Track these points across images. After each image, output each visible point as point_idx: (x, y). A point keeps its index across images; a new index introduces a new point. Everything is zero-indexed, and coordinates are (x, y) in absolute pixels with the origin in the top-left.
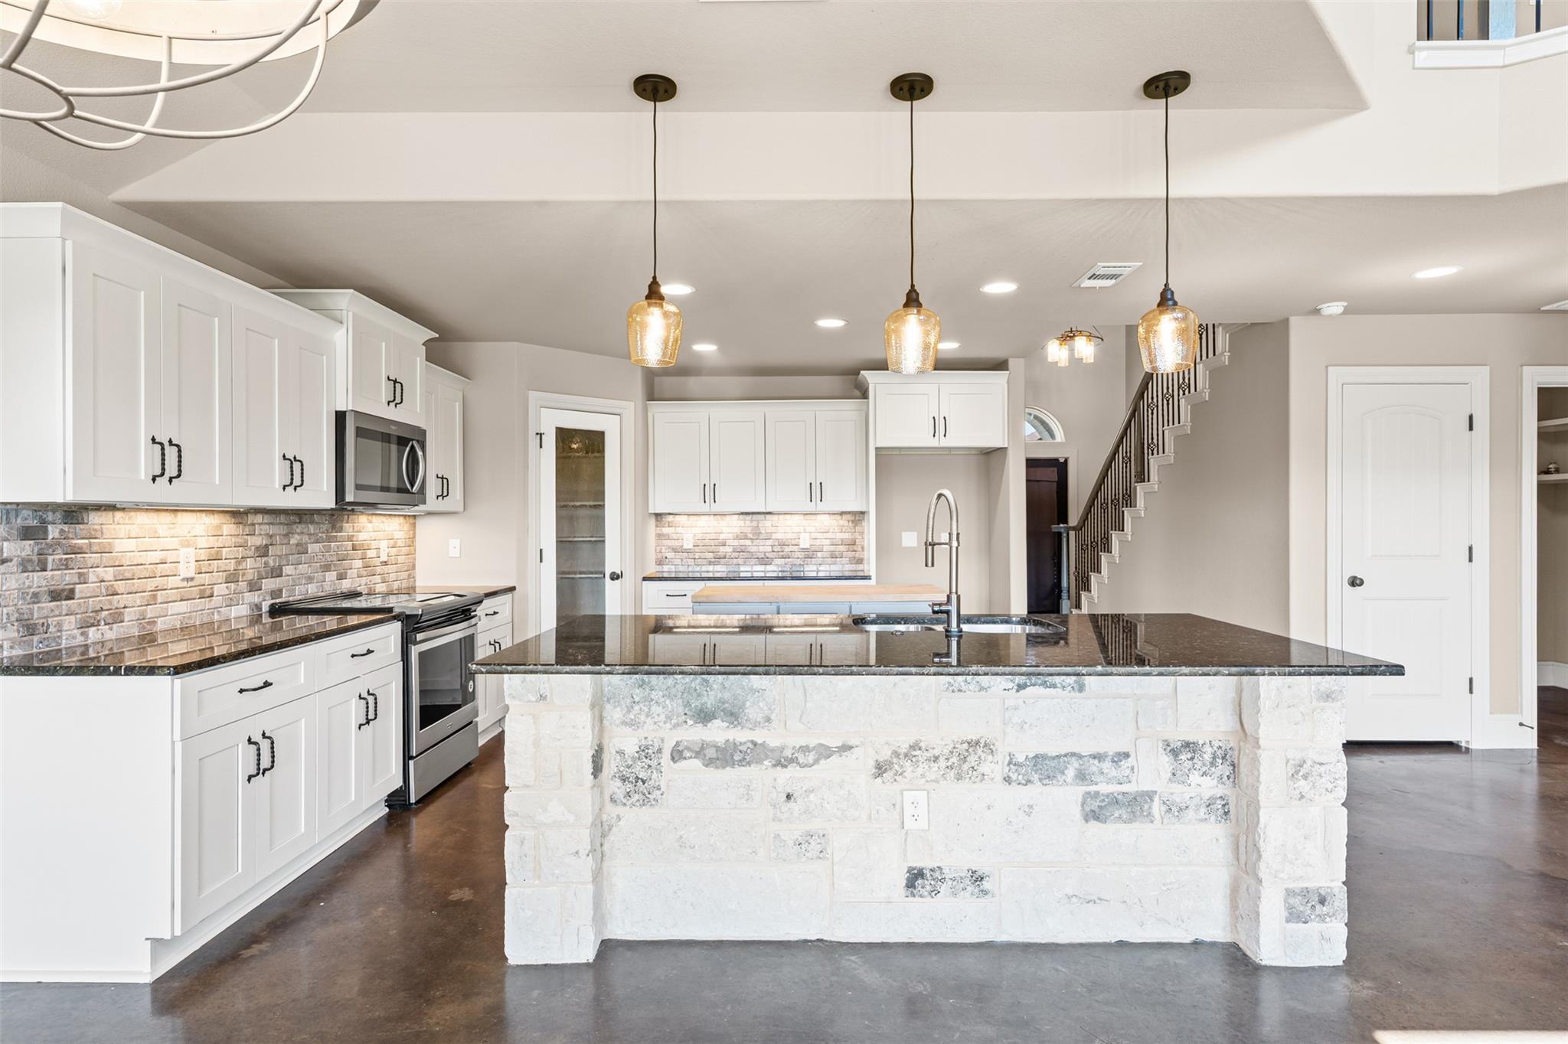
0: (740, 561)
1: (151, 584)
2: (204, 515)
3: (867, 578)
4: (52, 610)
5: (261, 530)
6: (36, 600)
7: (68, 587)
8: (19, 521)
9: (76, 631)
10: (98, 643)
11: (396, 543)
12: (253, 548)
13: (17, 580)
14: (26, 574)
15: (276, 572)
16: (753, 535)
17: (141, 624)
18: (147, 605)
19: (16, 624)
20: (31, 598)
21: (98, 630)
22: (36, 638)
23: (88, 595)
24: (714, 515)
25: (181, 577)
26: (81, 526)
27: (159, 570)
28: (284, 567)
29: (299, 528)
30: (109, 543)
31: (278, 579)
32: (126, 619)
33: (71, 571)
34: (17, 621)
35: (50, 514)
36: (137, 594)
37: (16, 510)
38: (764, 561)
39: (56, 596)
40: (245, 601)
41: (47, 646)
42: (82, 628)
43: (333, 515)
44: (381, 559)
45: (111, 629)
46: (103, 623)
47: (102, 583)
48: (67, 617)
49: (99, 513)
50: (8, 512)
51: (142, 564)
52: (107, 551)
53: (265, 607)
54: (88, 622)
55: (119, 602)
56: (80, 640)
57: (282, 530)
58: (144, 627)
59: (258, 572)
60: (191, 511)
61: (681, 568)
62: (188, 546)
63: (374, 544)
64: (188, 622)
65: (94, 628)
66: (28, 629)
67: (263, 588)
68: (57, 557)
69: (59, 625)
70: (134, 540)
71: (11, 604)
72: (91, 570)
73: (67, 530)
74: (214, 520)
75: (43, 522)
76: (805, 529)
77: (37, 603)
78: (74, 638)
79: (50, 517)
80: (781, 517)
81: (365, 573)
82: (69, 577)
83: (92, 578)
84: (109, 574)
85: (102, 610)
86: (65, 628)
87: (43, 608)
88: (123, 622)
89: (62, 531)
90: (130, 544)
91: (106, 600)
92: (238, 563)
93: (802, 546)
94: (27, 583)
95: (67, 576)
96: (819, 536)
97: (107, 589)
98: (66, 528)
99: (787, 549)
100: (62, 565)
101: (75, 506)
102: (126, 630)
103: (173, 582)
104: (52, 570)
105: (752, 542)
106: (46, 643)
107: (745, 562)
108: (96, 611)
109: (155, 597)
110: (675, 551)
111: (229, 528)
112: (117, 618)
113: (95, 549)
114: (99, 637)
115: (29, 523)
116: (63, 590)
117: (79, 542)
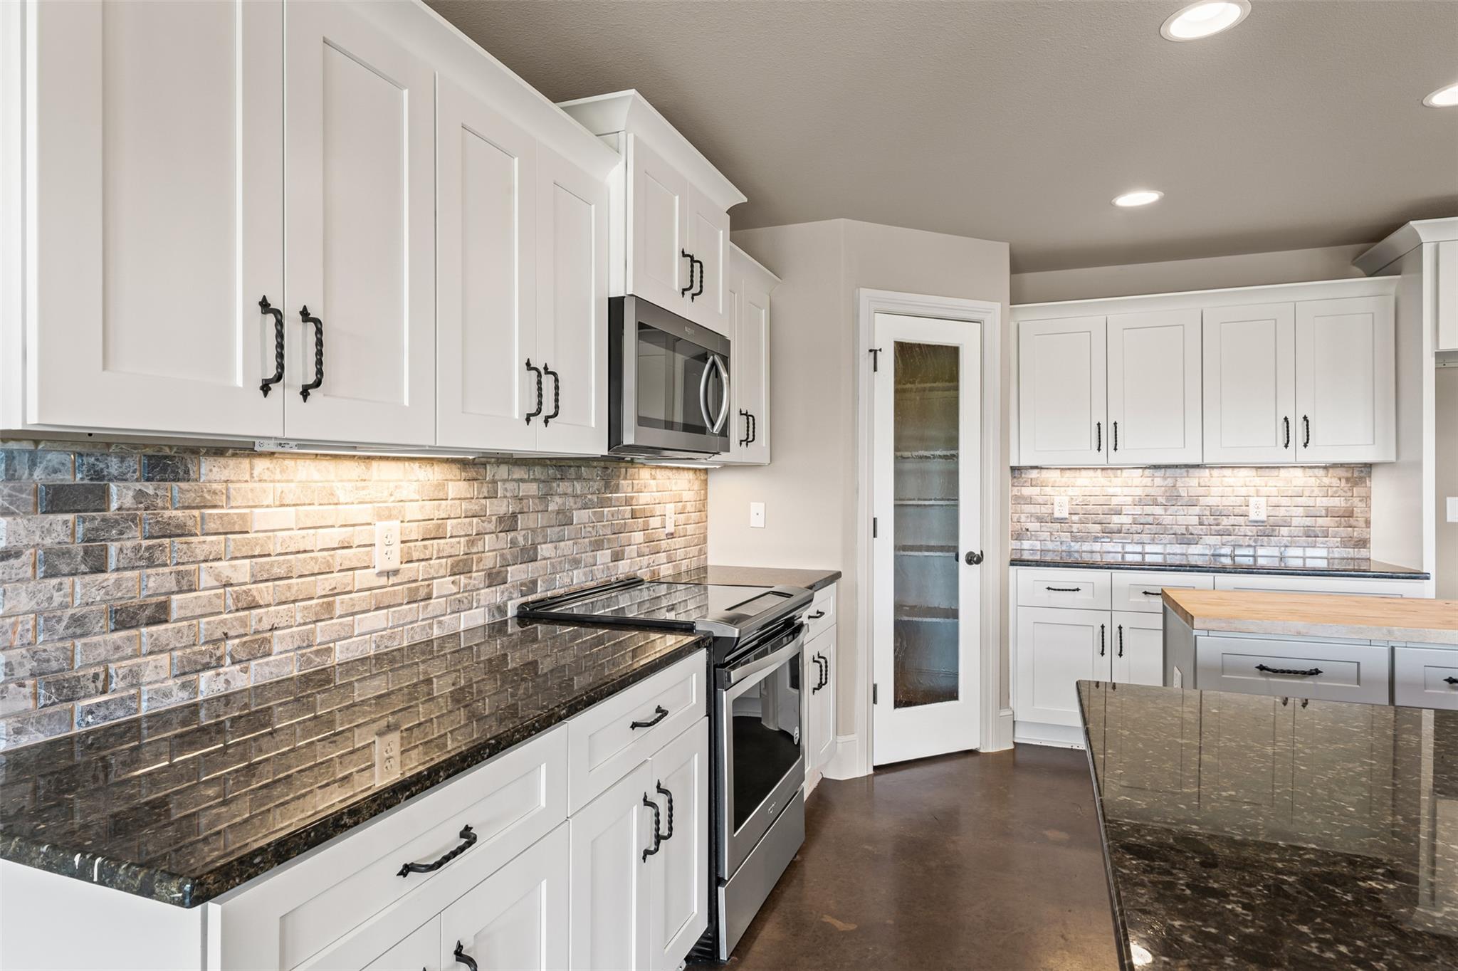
0: (1145, 538)
1: (323, 584)
2: (416, 465)
3: (1426, 577)
4: (117, 648)
5: (506, 489)
6: (79, 631)
7: (154, 600)
8: (38, 474)
9: (170, 682)
10: (218, 698)
11: (684, 507)
12: (494, 518)
13: (33, 595)
14: (55, 581)
15: (529, 555)
16: (1167, 500)
17: (303, 655)
18: (315, 622)
19: (29, 682)
20: (67, 628)
21: (218, 675)
22: (78, 706)
23: (198, 612)
24: (1103, 469)
25: (377, 570)
26: (183, 485)
27: (338, 560)
28: (539, 547)
29: (564, 487)
30: (242, 516)
31: (530, 564)
32: (276, 648)
33: (161, 570)
34: (33, 675)
35: (112, 458)
36: (297, 604)
37: (30, 452)
38: (1186, 538)
39: (124, 618)
40: (482, 603)
41: (105, 718)
42: (184, 674)
43: (608, 466)
44: (667, 530)
45: (245, 671)
46: (228, 660)
47: (229, 589)
48: (150, 658)
49: (222, 461)
50: (10, 457)
51: (305, 551)
52: (237, 529)
53: (512, 611)
54: (196, 662)
55: (260, 620)
56: (179, 697)
57: (533, 489)
58: (309, 661)
59: (502, 556)
60: (394, 459)
61: (1050, 546)
62: (389, 517)
63: (658, 510)
64: (389, 644)
65: (212, 672)
66: (59, 689)
67: (509, 579)
68: (129, 544)
69: (134, 674)
70: (293, 509)
71: (17, 642)
72: (203, 565)
73: (151, 492)
74: (435, 474)
75: (98, 475)
76: (1257, 491)
77: (82, 636)
78: (167, 695)
79: (112, 463)
80: (1215, 472)
81: (647, 551)
82: (157, 581)
83: (206, 580)
84: (242, 571)
85: (226, 636)
86: (145, 679)
87: (96, 645)
88: (269, 655)
89: (140, 495)
90: (286, 517)
91: (236, 619)
92: (471, 543)
93: (1253, 517)
94: (58, 598)
95: (152, 579)
96: (1284, 501)
97: (237, 599)
98: (150, 488)
99: (1225, 521)
100: (141, 558)
101: (170, 447)
102: (273, 670)
103: (365, 578)
104: (118, 570)
105: (1166, 510)
106: (103, 712)
107: (1153, 539)
108: (214, 641)
109: (330, 606)
110: (1041, 520)
111: (457, 487)
112: (258, 647)
113: (212, 526)
114: (219, 688)
115: (66, 478)
116: (142, 607)
117: (179, 513)
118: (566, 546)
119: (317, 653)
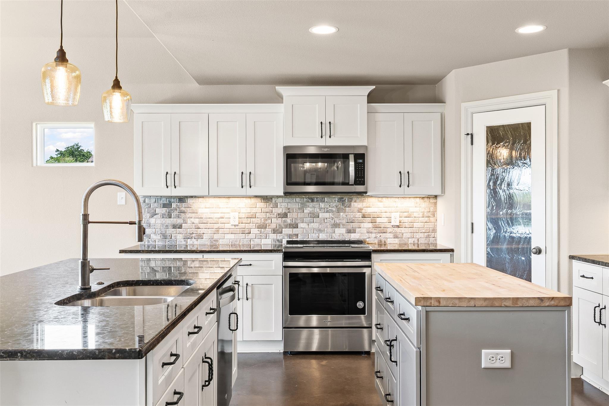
1: (216, 226)
4: (173, 232)
5: (281, 205)
6: (167, 228)
7: (179, 224)
8: (161, 201)
9: (182, 240)
10: (191, 245)
11: (411, 214)
12: (276, 214)
13: (160, 221)
14: (163, 219)
15: (294, 226)
17: (210, 240)
18: (214, 234)
19: (160, 234)
20: (165, 227)
21: (191, 240)
22: (167, 240)
23: (187, 228)
25: (231, 224)
26: (185, 203)
27: (220, 221)
28: (299, 224)
29: (311, 204)
30: (196, 210)
31: (294, 229)
33: (181, 219)
34: (160, 233)
35: (173, 199)
36: (209, 229)
37: (160, 198)
39: (174, 227)
40: (270, 238)
41: (171, 243)
42: (185, 239)
43: (342, 198)
44: (392, 224)
45: (197, 241)
46: (193, 238)
47: (194, 224)
48: (179, 234)
49: (192, 199)
50: (158, 198)
51: (211, 218)
52: (195, 212)
54: (187, 237)
55: (200, 231)
56: (184, 243)
57: (295, 205)
58: (212, 242)
59: (279, 225)
60: (237, 197)
62: (235, 212)
63: (384, 215)
64: (235, 243)
65: (190, 239)
66: (164, 237)
67: (283, 233)
68: (175, 214)
69: (175, 236)
71: (158, 228)
72: (188, 219)
73: (179, 205)
74: (253, 200)
75: (170, 202)
77: (168, 228)
78: (181, 242)
79: (172, 200)
81: (374, 231)
82: (179, 221)
83: (189, 221)
84: (196, 221)
85: (193, 233)
86: (178, 238)
87: (170, 230)
88: (203, 239)
89: (177, 205)
90: (207, 210)
91: (195, 230)
92: (266, 220)
94: (164, 222)
95: (179, 220)
97: (195, 226)
98: (178, 204)
100: (177, 216)
101: (182, 196)
102: (203, 242)
103: (227, 226)
104: (173, 218)
106: (170, 242)
108: (191, 234)
109: (218, 231)
111: (260, 204)
112: (200, 237)
113: (190, 212)
114: (191, 243)
115: (165, 202)
116: (177, 225)
117: (184, 209)
118: (315, 225)
119: (214, 241)
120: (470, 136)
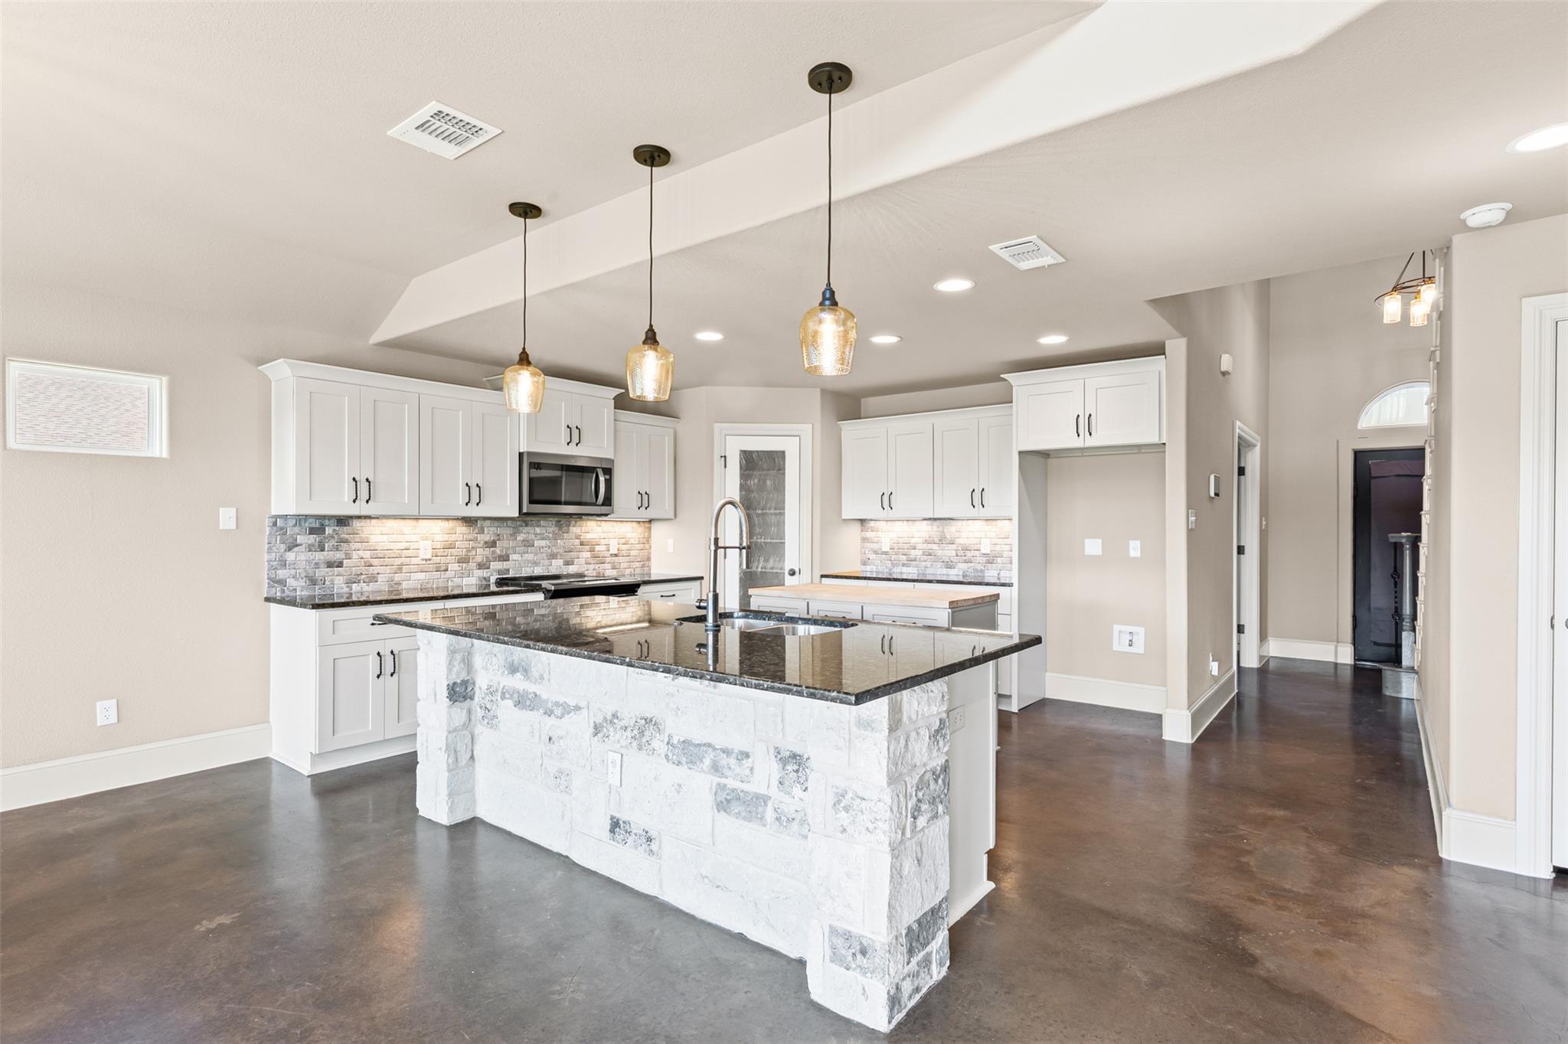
0: (928, 564)
1: (398, 561)
2: (440, 521)
3: (1010, 585)
4: (327, 573)
6: (317, 567)
7: (338, 560)
8: (307, 524)
9: (343, 585)
10: (358, 593)
11: (628, 541)
12: (482, 542)
13: (306, 556)
14: (311, 553)
15: (505, 558)
16: (940, 540)
17: (389, 584)
19: (305, 578)
20: (314, 565)
21: (358, 585)
22: (317, 587)
23: (352, 565)
24: (907, 521)
25: (420, 558)
26: (348, 528)
27: (404, 554)
28: (510, 555)
29: (526, 529)
30: (366, 537)
31: (504, 563)
32: (379, 580)
33: (340, 552)
35: (327, 521)
36: (387, 567)
37: (305, 519)
38: (949, 565)
39: (330, 565)
40: (474, 576)
41: (324, 592)
42: (347, 583)
43: (560, 521)
44: (611, 553)
45: (368, 585)
46: (362, 581)
47: (362, 560)
48: (337, 577)
49: (360, 520)
50: (300, 520)
51: (390, 550)
52: (365, 541)
53: (493, 580)
54: (351, 580)
55: (373, 570)
56: (346, 590)
57: (509, 531)
58: (392, 587)
59: (487, 557)
61: (880, 569)
62: (427, 540)
63: (603, 542)
64: (427, 586)
65: (356, 584)
66: (312, 581)
67: (491, 568)
68: (331, 544)
69: (332, 581)
70: (386, 536)
71: (302, 568)
72: (354, 552)
74: (451, 524)
75: (322, 525)
76: (986, 535)
78: (342, 588)
79: (327, 522)
80: (964, 522)
81: (593, 562)
82: (338, 556)
83: (355, 555)
84: (367, 554)
85: (362, 574)
86: (335, 583)
87: (322, 571)
88: (377, 582)
89: (334, 530)
90: (384, 538)
91: (365, 569)
92: (469, 551)
93: (983, 551)
94: (311, 557)
95: (337, 554)
96: (999, 541)
97: (365, 563)
98: (337, 528)
99: (969, 554)
100: (334, 548)
101: (344, 517)
102: (378, 587)
103: (414, 561)
104: (328, 551)
105: (939, 547)
106: (323, 590)
107: (932, 565)
108: (358, 575)
109: (401, 569)
110: (876, 552)
111: (461, 529)
112: (373, 579)
113: (356, 540)
114: (359, 588)
115: (314, 525)
116: (335, 562)
117: (346, 536)
118: (530, 557)
119: (395, 584)
120: (723, 458)
